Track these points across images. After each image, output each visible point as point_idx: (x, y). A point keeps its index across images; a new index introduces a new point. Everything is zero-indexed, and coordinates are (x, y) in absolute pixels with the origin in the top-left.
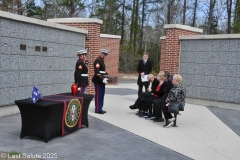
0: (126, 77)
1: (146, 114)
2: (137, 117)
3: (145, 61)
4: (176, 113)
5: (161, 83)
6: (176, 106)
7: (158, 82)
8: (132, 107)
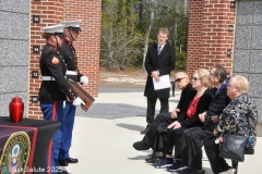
0: (111, 79)
1: (170, 161)
2: (149, 167)
3: (162, 46)
4: (237, 159)
5: (200, 94)
6: (238, 143)
7: (195, 92)
8: (138, 146)
